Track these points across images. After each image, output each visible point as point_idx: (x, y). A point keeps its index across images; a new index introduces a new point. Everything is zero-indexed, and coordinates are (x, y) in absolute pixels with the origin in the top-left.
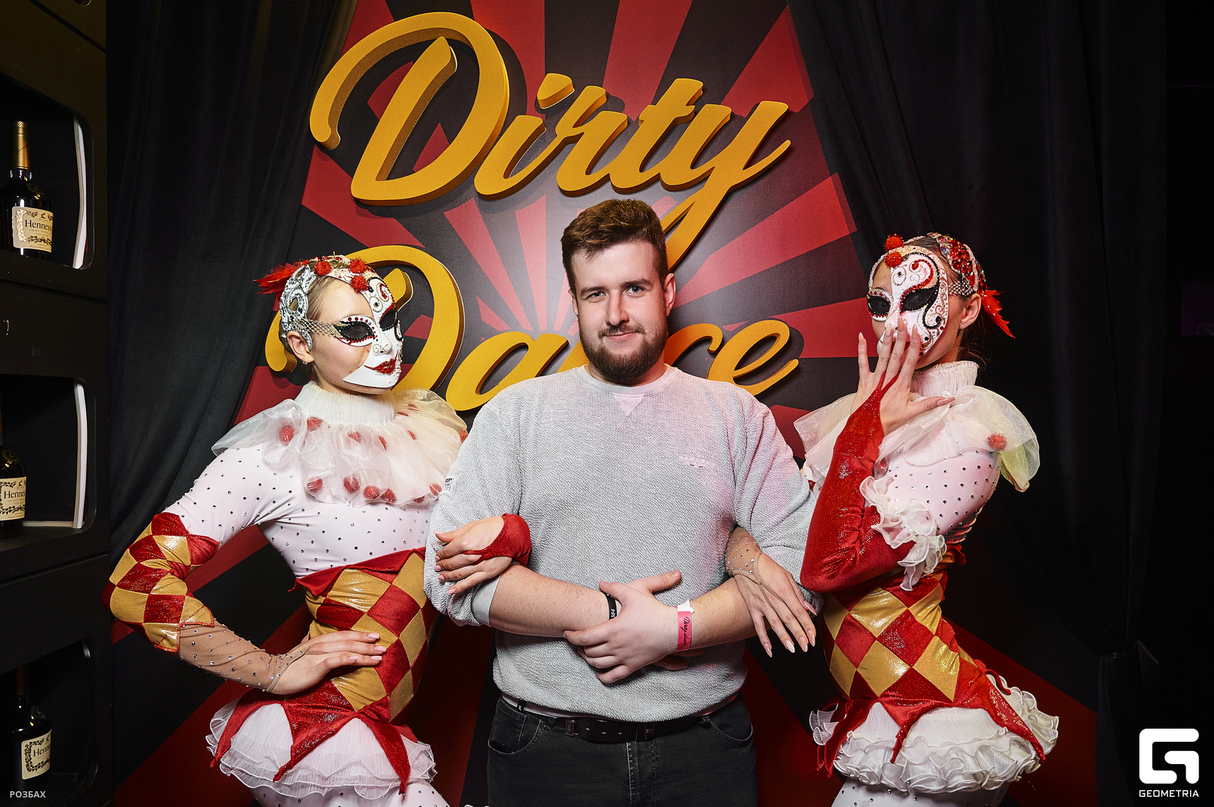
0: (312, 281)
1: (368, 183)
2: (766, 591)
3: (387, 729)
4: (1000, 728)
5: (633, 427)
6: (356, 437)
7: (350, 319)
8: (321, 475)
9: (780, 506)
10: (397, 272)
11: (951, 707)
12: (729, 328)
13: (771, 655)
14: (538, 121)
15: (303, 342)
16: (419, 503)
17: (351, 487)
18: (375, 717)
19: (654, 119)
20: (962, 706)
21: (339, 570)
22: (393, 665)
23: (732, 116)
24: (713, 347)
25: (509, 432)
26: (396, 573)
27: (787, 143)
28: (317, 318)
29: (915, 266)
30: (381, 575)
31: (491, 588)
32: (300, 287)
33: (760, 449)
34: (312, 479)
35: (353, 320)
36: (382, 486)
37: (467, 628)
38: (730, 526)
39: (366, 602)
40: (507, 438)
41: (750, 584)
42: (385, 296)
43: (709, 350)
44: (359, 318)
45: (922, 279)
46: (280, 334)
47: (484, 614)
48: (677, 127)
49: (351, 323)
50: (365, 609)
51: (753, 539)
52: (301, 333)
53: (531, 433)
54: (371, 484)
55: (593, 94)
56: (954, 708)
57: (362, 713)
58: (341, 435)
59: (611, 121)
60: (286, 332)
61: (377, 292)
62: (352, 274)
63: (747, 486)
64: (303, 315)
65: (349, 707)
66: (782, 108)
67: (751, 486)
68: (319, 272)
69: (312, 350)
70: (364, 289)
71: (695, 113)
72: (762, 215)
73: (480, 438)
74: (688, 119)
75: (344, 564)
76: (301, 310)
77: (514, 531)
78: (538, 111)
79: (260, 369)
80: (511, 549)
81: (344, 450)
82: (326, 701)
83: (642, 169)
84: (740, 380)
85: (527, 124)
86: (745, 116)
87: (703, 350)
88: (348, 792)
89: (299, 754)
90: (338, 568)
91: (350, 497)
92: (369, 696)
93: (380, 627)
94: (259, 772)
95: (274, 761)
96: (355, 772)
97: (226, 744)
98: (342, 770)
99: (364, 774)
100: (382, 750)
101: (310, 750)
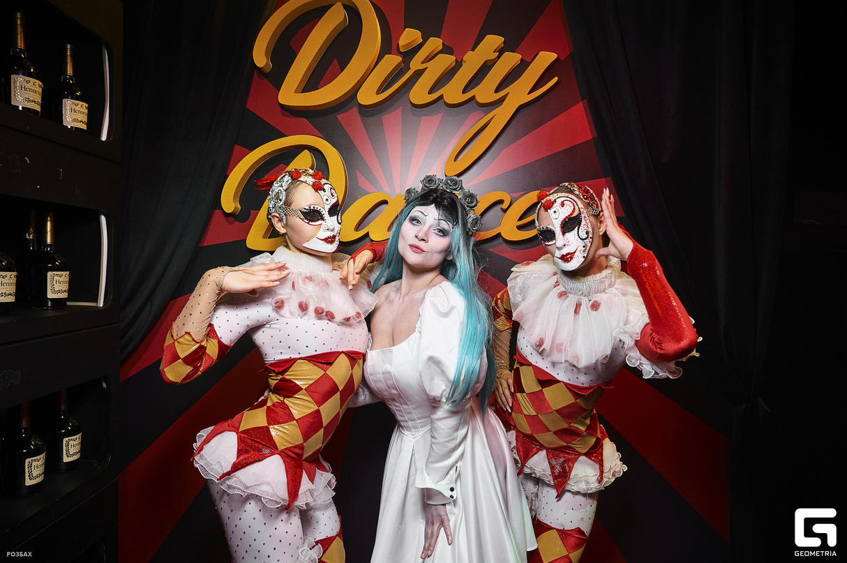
0: (289, 182)
1: (289, 95)
6: (310, 279)
7: (310, 207)
8: (284, 298)
10: (307, 152)
12: (515, 195)
14: (399, 59)
15: (281, 220)
16: (347, 321)
17: (303, 308)
18: (291, 455)
19: (473, 60)
21: (295, 360)
22: (311, 424)
23: (522, 60)
24: (505, 206)
26: (331, 364)
27: (556, 79)
28: (290, 205)
29: (563, 204)
30: (320, 365)
32: (281, 186)
34: (278, 299)
35: (312, 208)
36: (325, 307)
39: (307, 382)
42: (333, 196)
43: (502, 209)
44: (316, 207)
46: (268, 215)
49: (310, 210)
50: (304, 387)
52: (279, 214)
54: (318, 305)
57: (283, 452)
58: (300, 277)
59: (447, 60)
60: (271, 214)
61: (328, 193)
62: (314, 180)
64: (282, 203)
65: (276, 447)
68: (294, 178)
69: (286, 226)
70: (320, 190)
71: (499, 57)
72: (537, 124)
74: (494, 61)
75: (298, 356)
76: (281, 200)
78: (400, 53)
81: (301, 286)
82: (263, 440)
83: (463, 92)
84: (519, 228)
85: (392, 61)
86: (530, 61)
87: (498, 208)
88: (257, 498)
89: (237, 467)
90: (295, 359)
91: (302, 314)
92: (291, 441)
93: (310, 399)
94: (212, 470)
95: (221, 466)
96: (265, 488)
97: (201, 449)
98: (259, 485)
99: (270, 491)
100: (286, 480)
101: (243, 467)
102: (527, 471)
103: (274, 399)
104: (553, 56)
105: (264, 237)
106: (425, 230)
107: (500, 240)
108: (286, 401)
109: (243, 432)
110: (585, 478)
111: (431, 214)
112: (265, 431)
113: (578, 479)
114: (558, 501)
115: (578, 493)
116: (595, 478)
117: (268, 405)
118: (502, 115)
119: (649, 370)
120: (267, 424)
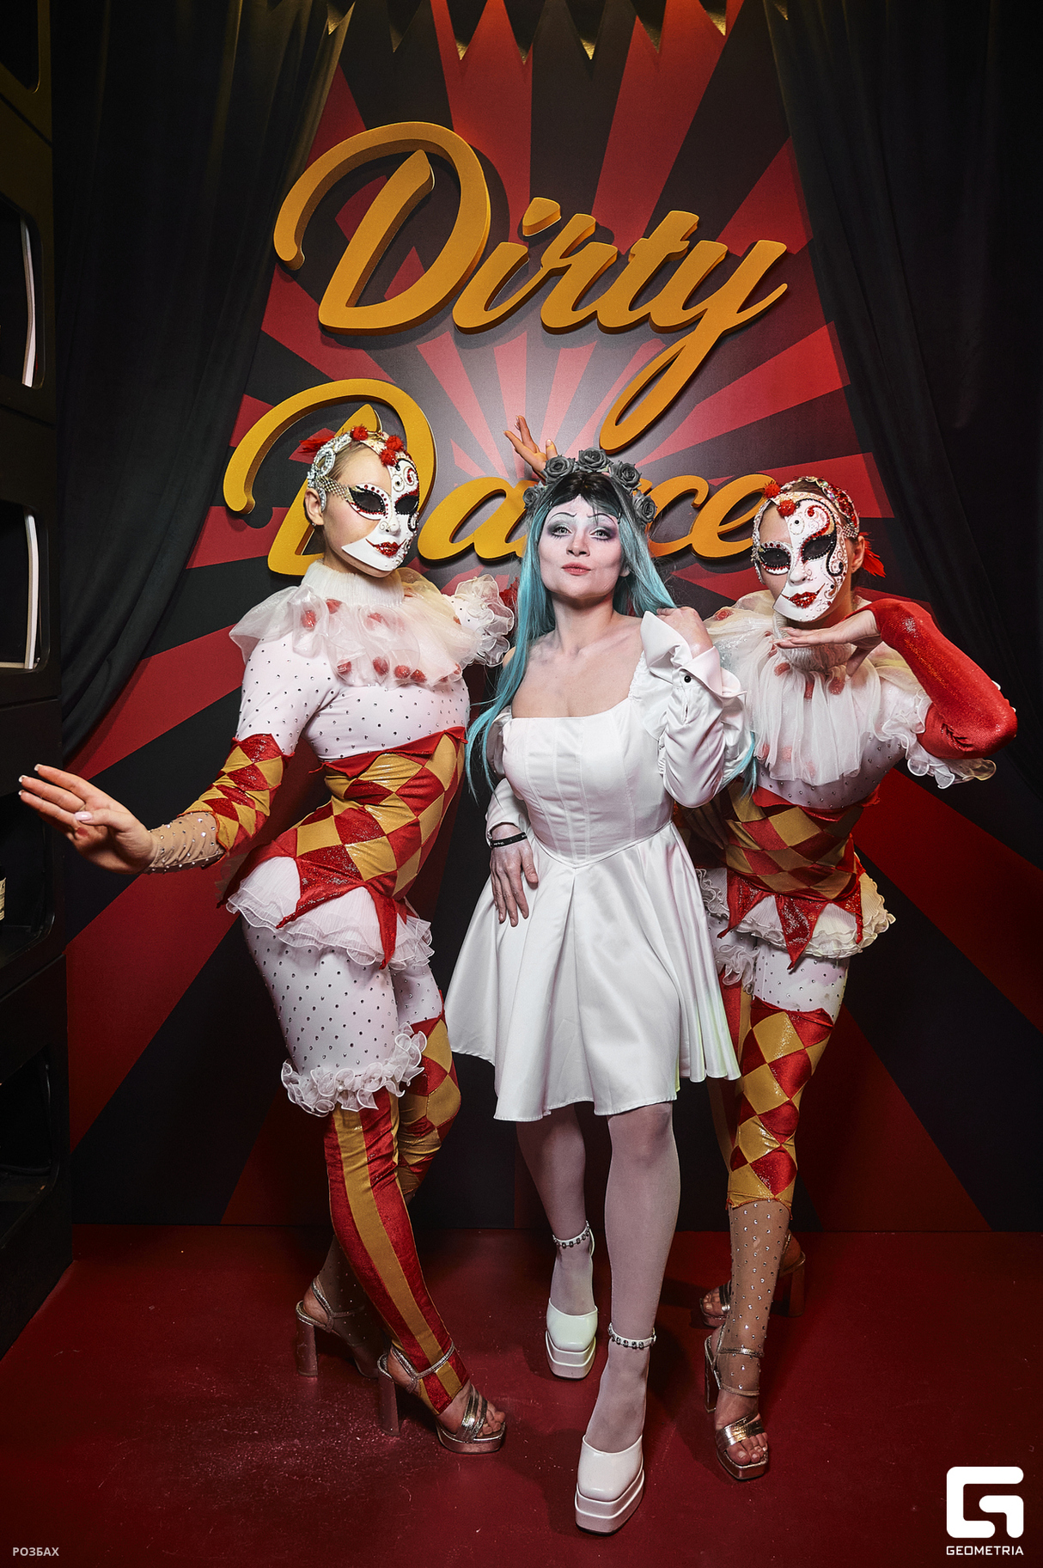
0: (346, 444)
1: (336, 310)
3: (390, 903)
6: (376, 617)
7: (366, 486)
8: (348, 658)
10: (367, 407)
12: (715, 482)
14: (523, 250)
15: (319, 502)
16: (443, 683)
17: (380, 668)
18: (380, 888)
19: (647, 254)
21: (376, 755)
23: (728, 254)
24: (698, 500)
26: (429, 755)
27: (784, 287)
28: (337, 478)
29: (811, 512)
30: (415, 758)
34: (342, 661)
35: (370, 489)
36: (410, 666)
39: (397, 782)
42: (409, 479)
43: (694, 505)
44: (376, 489)
45: (822, 524)
48: (669, 265)
49: (366, 490)
50: (394, 789)
52: (319, 493)
55: (583, 223)
57: (369, 882)
58: (361, 616)
59: (603, 253)
61: (403, 473)
62: (385, 449)
64: (325, 473)
65: (358, 875)
66: (782, 248)
68: (355, 436)
69: (325, 512)
70: (391, 465)
71: (690, 249)
72: (753, 362)
74: (683, 255)
75: (381, 749)
76: (324, 469)
78: (525, 241)
79: (215, 510)
81: (367, 631)
82: (336, 864)
83: (631, 308)
84: (724, 536)
85: (510, 253)
86: (740, 255)
87: (688, 503)
88: (340, 952)
89: (303, 908)
90: (376, 752)
91: (380, 679)
92: (380, 868)
93: (404, 804)
95: (279, 908)
96: (349, 937)
98: (340, 932)
99: (359, 940)
100: (378, 925)
101: (313, 907)
102: (744, 927)
103: (339, 807)
104: (779, 248)
105: (298, 552)
106: (581, 538)
107: (692, 556)
108: (369, 808)
109: (303, 857)
110: (835, 937)
111: (580, 512)
112: (339, 851)
113: (825, 939)
114: (790, 973)
115: (824, 959)
116: (851, 937)
117: (335, 814)
118: (695, 347)
119: (945, 777)
120: (341, 843)
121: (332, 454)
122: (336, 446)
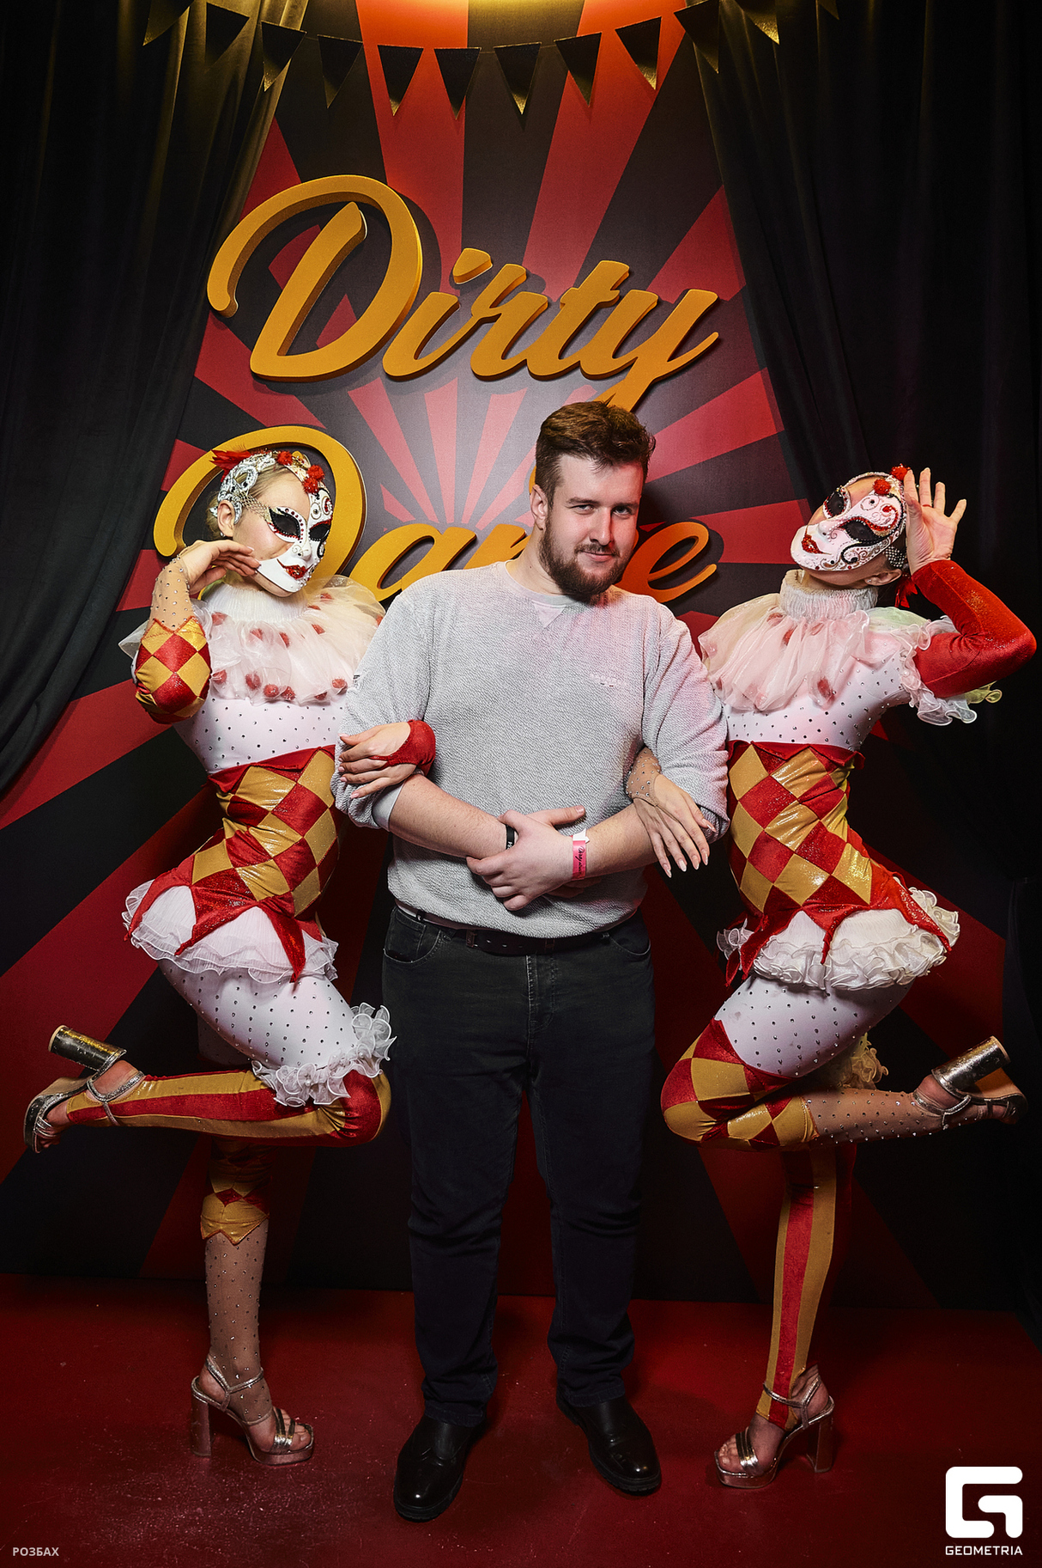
0: (269, 464)
1: (267, 358)
2: (662, 812)
4: (911, 926)
5: (548, 640)
6: (259, 633)
7: (287, 510)
9: (690, 726)
11: (868, 910)
12: (646, 528)
13: (670, 875)
14: (452, 299)
15: (232, 514)
16: (321, 700)
17: (252, 683)
18: (277, 909)
20: (877, 908)
21: (247, 767)
22: (298, 863)
23: (659, 302)
25: (422, 632)
26: (300, 771)
27: (715, 336)
28: (257, 497)
30: (285, 773)
31: (393, 796)
32: (255, 466)
33: (672, 667)
34: (218, 669)
35: (290, 512)
36: (280, 683)
37: (366, 829)
38: (638, 747)
39: (272, 801)
40: (420, 638)
41: (647, 806)
42: (326, 508)
47: (384, 819)
48: (601, 311)
49: (286, 514)
50: (270, 808)
51: (657, 760)
52: (235, 504)
53: (444, 635)
54: (270, 682)
55: (511, 272)
56: (871, 911)
57: (264, 903)
58: (243, 631)
61: (322, 502)
62: (307, 476)
63: (655, 703)
64: (245, 489)
65: (251, 896)
66: (712, 297)
67: (660, 704)
68: (280, 459)
69: (236, 526)
71: (620, 298)
72: (684, 409)
73: (391, 634)
74: (613, 304)
75: (249, 761)
76: (245, 485)
77: (419, 740)
78: (456, 289)
79: (147, 553)
80: (417, 756)
81: (246, 648)
82: (230, 888)
83: (559, 357)
85: (440, 301)
86: (671, 303)
88: (241, 973)
89: (200, 933)
90: (244, 766)
92: (272, 889)
93: (285, 825)
94: (163, 946)
95: (176, 936)
96: (250, 956)
97: (137, 921)
98: (239, 953)
100: (279, 941)
101: (210, 931)
104: (709, 297)
108: (252, 831)
109: (198, 884)
112: (231, 876)
117: (227, 838)
120: (232, 867)
121: (255, 472)
122: (259, 465)
